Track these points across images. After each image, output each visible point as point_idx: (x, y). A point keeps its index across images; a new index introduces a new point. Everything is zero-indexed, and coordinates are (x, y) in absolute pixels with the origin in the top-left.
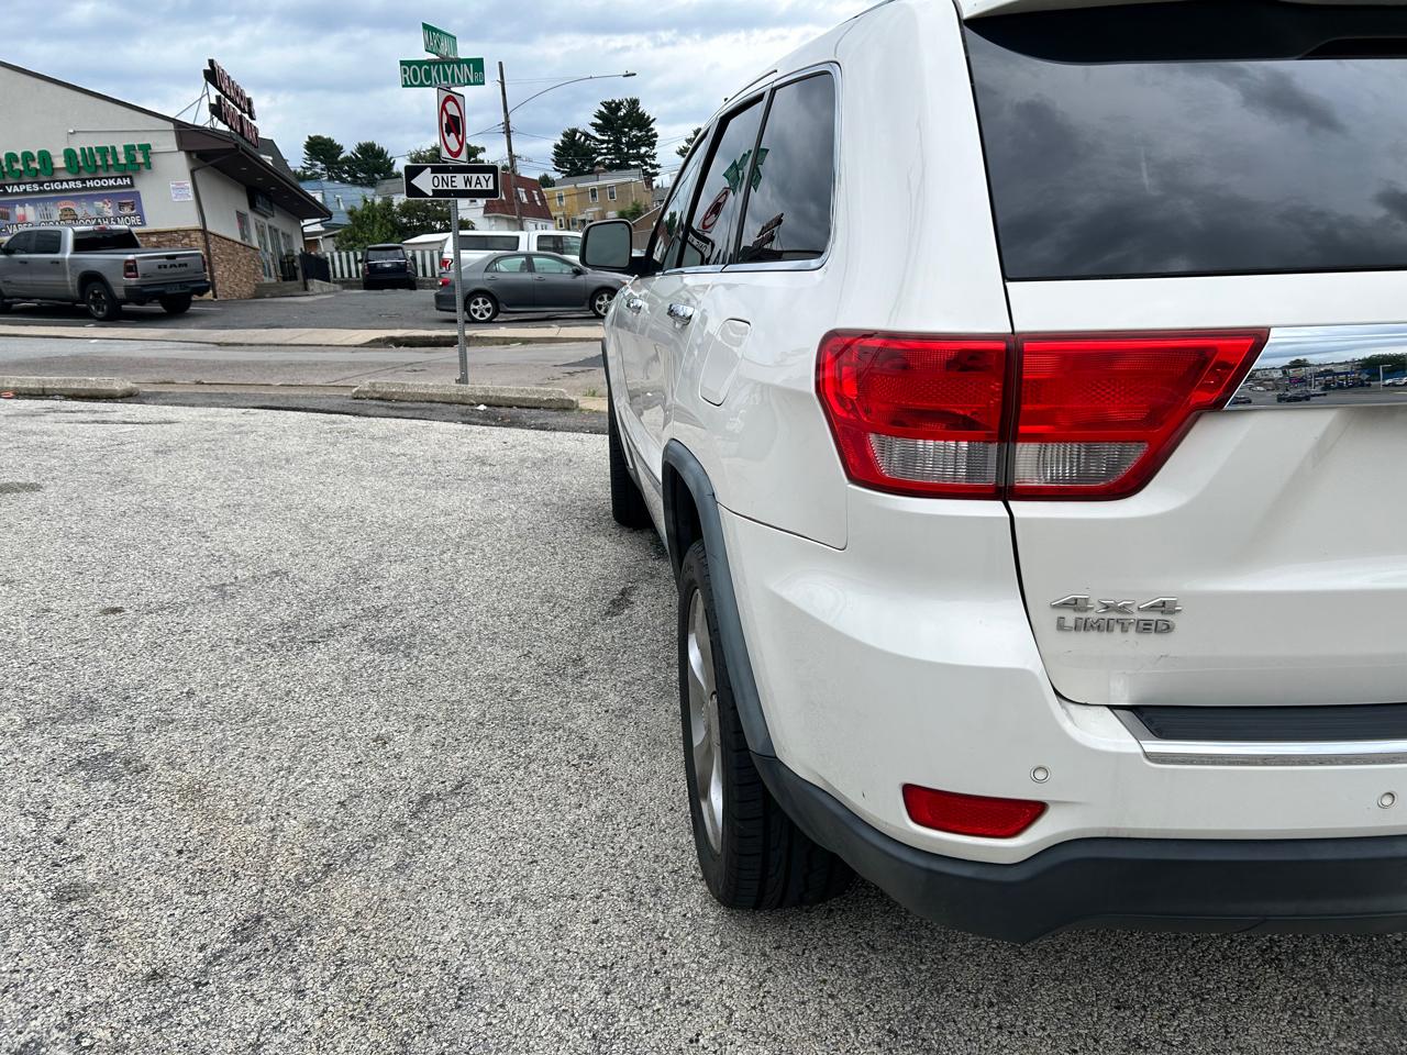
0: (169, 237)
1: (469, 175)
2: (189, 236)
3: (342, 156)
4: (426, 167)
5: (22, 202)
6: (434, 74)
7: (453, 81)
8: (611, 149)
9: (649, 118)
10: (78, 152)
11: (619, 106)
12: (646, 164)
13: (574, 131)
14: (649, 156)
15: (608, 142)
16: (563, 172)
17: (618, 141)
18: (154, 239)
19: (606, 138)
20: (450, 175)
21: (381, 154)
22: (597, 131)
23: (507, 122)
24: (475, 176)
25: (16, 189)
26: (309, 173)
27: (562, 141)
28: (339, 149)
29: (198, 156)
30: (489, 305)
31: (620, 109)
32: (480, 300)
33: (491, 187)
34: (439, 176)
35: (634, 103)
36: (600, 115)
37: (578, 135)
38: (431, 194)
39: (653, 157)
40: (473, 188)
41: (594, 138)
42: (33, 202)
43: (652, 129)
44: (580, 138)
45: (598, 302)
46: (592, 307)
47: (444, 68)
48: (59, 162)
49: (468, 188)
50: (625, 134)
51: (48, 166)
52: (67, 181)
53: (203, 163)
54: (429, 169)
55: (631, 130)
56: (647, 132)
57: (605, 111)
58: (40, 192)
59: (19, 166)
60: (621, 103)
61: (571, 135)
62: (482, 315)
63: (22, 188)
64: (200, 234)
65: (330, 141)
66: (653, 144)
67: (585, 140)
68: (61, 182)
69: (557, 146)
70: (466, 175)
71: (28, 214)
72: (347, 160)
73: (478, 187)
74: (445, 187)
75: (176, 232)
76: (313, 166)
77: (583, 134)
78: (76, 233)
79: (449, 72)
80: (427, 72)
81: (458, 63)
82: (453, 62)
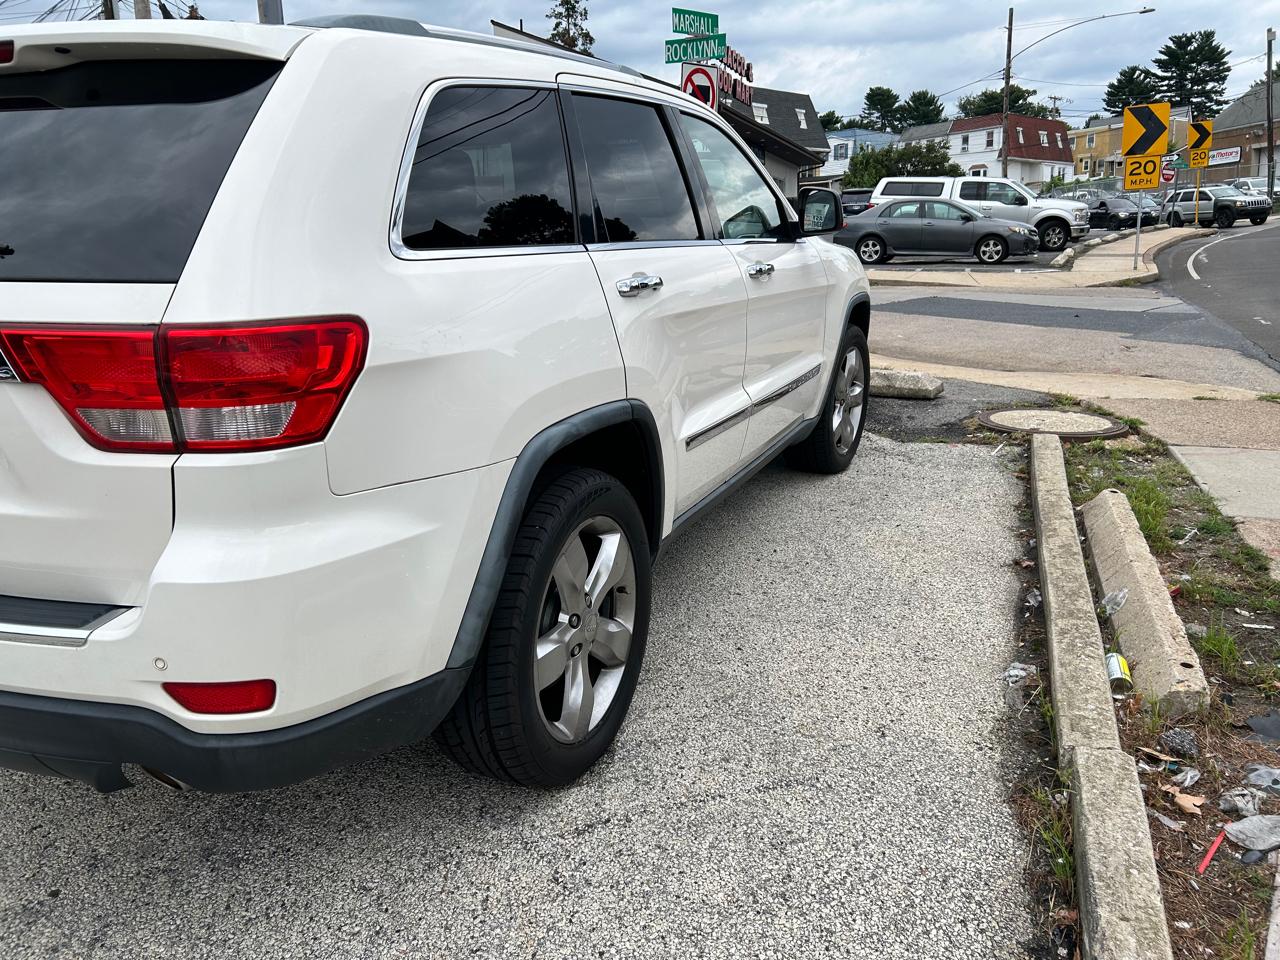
3: (897, 105)
6: (689, 50)
7: (703, 56)
8: (1172, 86)
9: (1223, 50)
11: (1189, 40)
12: (1211, 100)
13: (1134, 69)
14: (1216, 92)
15: (1170, 79)
16: (1113, 112)
17: (1182, 78)
19: (1169, 74)
21: (932, 101)
22: (1160, 67)
23: (1008, 68)
26: (865, 122)
27: (1119, 80)
28: (896, 98)
30: (878, 248)
31: (1190, 43)
32: (870, 243)
35: (1208, 36)
36: (1168, 51)
37: (1138, 72)
39: (1221, 93)
41: (1154, 75)
43: (1225, 63)
44: (1140, 75)
45: (983, 248)
46: (976, 253)
47: (697, 45)
50: (1191, 70)
55: (1199, 64)
56: (1219, 66)
57: (1173, 47)
60: (1193, 37)
61: (1128, 75)
62: (870, 256)
65: (889, 91)
66: (1224, 79)
67: (1145, 78)
69: (1111, 86)
72: (901, 108)
76: (870, 114)
77: (1142, 72)
79: (700, 48)
80: (685, 49)
81: (707, 39)
82: (703, 39)
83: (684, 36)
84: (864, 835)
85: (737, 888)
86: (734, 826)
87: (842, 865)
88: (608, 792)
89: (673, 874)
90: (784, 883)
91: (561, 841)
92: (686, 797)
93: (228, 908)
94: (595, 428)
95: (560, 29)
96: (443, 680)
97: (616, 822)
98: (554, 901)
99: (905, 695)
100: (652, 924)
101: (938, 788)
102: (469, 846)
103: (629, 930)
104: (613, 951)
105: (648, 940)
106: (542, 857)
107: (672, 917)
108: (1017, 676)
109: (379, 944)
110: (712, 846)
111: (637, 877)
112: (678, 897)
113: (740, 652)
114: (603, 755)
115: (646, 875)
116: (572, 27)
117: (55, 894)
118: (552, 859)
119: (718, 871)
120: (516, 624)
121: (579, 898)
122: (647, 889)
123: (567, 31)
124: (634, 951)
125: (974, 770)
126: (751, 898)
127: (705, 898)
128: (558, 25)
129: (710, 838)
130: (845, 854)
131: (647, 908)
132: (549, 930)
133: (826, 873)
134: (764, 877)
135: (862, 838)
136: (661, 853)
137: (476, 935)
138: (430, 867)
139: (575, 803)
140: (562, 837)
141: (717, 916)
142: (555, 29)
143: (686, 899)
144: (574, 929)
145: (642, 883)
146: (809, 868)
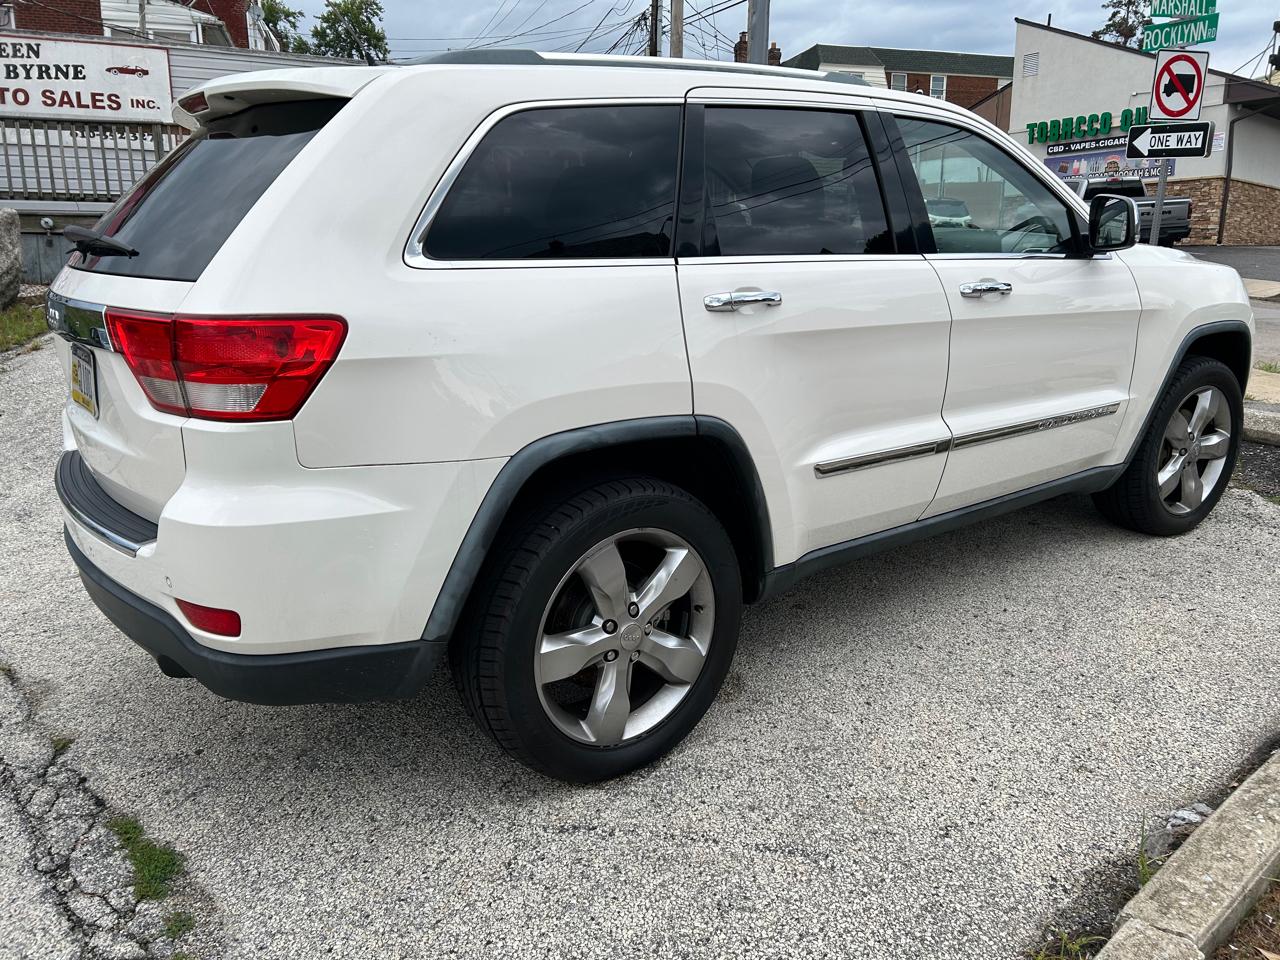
0: (1191, 185)
1: (1182, 134)
2: (1209, 184)
4: (1148, 128)
5: (1079, 158)
6: (1173, 35)
7: (1188, 40)
10: (1134, 112)
18: (1177, 188)
20: (1165, 135)
24: (1187, 134)
25: (1078, 147)
29: (1244, 107)
33: (1199, 145)
34: (1157, 136)
38: (1146, 154)
40: (1183, 147)
42: (1087, 157)
47: (1183, 29)
48: (1116, 122)
49: (1179, 147)
51: (1108, 125)
52: (1119, 138)
53: (1250, 112)
54: (1150, 130)
58: (1096, 148)
59: (1085, 128)
63: (1083, 145)
64: (1221, 183)
68: (1114, 139)
70: (1179, 134)
71: (1082, 167)
73: (1188, 146)
74: (1160, 147)
75: (1199, 180)
78: (1089, 184)
79: (1186, 32)
80: (1168, 34)
81: (1195, 20)
82: (1191, 22)
83: (1167, 20)
84: (821, 930)
85: (650, 932)
86: (700, 873)
87: (769, 950)
88: (618, 802)
89: (606, 897)
90: (697, 944)
91: (542, 833)
92: (682, 830)
93: (281, 800)
94: (629, 438)
95: (1117, 19)
96: (418, 649)
97: (600, 832)
98: (492, 882)
99: (1015, 799)
100: (551, 934)
101: (955, 910)
102: (471, 810)
103: (528, 932)
104: (500, 944)
105: (535, 947)
106: (515, 841)
107: (572, 935)
108: (1184, 819)
109: (346, 867)
110: (662, 885)
111: (575, 888)
112: (593, 919)
113: (866, 706)
114: (643, 768)
115: (583, 889)
116: (1131, 15)
117: (198, 752)
118: (520, 844)
119: (647, 910)
120: (507, 613)
121: (513, 887)
122: (574, 901)
123: (1125, 20)
124: (516, 951)
125: (1020, 907)
126: (654, 946)
127: (614, 930)
128: (1114, 15)
129: (669, 875)
130: (783, 940)
131: (558, 919)
132: (468, 905)
133: (746, 951)
134: (683, 931)
135: (816, 930)
136: (613, 874)
137: (413, 887)
138: (429, 818)
139: (581, 803)
140: (545, 830)
141: (610, 950)
142: (1110, 20)
143: (598, 924)
144: (487, 912)
145: (574, 895)
146: (734, 940)
